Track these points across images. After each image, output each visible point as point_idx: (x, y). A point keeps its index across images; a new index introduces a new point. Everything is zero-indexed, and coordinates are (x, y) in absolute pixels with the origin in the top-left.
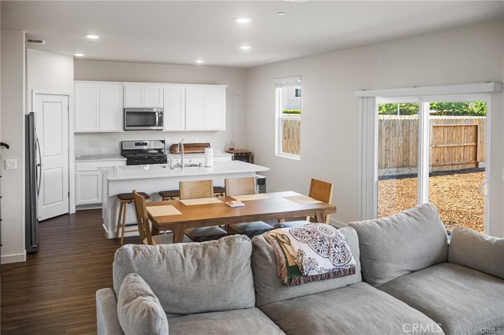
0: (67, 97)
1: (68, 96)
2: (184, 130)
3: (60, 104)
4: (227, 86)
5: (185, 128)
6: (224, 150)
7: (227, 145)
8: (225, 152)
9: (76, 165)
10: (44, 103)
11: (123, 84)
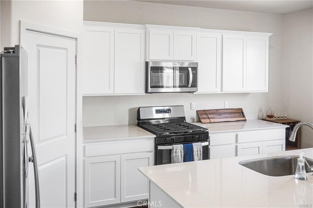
0: (74, 41)
1: (76, 39)
2: (220, 92)
3: (65, 51)
4: (271, 34)
5: (222, 90)
6: (257, 118)
7: (261, 111)
8: (259, 119)
9: (85, 147)
10: (40, 48)
11: (146, 28)
